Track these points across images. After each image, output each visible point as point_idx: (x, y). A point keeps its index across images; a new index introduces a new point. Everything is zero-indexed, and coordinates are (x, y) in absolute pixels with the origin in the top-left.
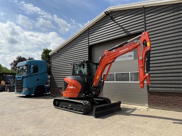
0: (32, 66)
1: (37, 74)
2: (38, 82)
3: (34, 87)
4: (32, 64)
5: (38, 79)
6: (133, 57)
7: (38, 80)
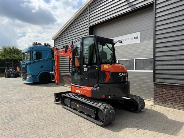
0: (35, 52)
1: (40, 61)
2: (43, 69)
3: (38, 74)
4: (35, 51)
5: (42, 65)
6: (139, 39)
7: (42, 67)
